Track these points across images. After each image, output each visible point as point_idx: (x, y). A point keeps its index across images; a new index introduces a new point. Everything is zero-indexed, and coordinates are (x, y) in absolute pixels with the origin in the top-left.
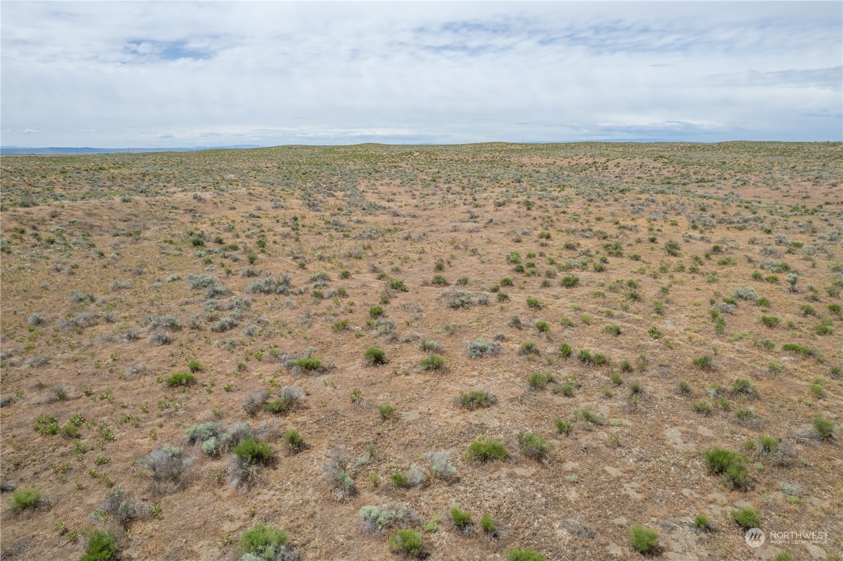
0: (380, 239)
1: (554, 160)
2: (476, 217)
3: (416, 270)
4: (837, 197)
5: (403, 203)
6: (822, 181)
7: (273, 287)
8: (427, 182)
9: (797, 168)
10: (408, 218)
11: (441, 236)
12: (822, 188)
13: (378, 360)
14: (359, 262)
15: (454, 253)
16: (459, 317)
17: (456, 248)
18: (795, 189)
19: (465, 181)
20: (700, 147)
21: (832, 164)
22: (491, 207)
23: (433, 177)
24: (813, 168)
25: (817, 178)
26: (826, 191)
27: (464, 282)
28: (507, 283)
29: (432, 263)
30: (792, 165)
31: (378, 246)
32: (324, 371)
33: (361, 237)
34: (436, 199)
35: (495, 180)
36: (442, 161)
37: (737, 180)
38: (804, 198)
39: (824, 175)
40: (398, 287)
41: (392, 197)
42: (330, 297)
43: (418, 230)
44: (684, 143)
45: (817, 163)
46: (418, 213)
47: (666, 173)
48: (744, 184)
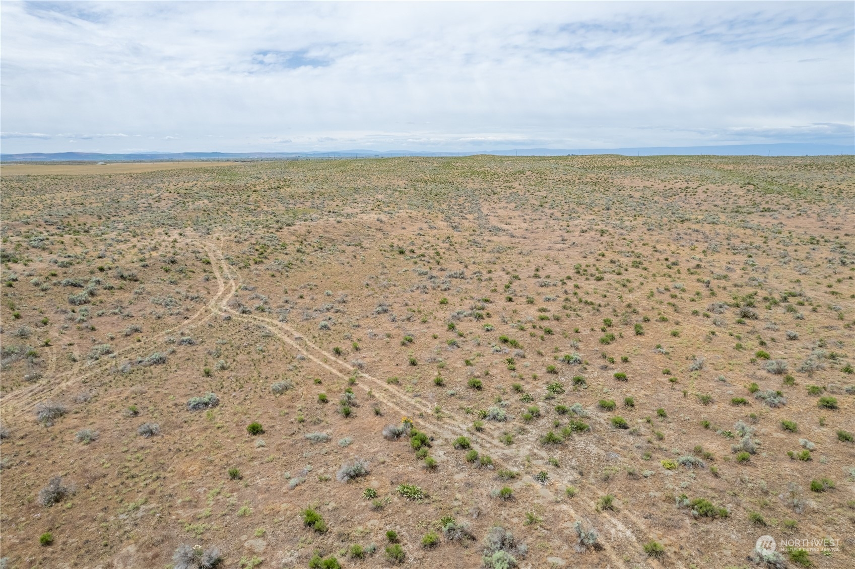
0: (504, 253)
1: (652, 183)
2: (565, 240)
3: (525, 270)
5: (517, 226)
7: (458, 275)
8: (536, 207)
10: (521, 239)
11: (541, 252)
13: (510, 300)
14: (495, 266)
15: (546, 263)
16: (544, 290)
17: (548, 260)
19: (566, 207)
22: (577, 233)
23: (541, 202)
27: (548, 277)
28: (569, 278)
29: (534, 268)
31: (503, 256)
32: (491, 302)
33: (492, 252)
34: (541, 224)
35: (590, 207)
36: (551, 182)
40: (517, 278)
41: (509, 221)
42: (485, 280)
43: (527, 248)
46: (528, 235)
47: (741, 202)
48: (800, 214)
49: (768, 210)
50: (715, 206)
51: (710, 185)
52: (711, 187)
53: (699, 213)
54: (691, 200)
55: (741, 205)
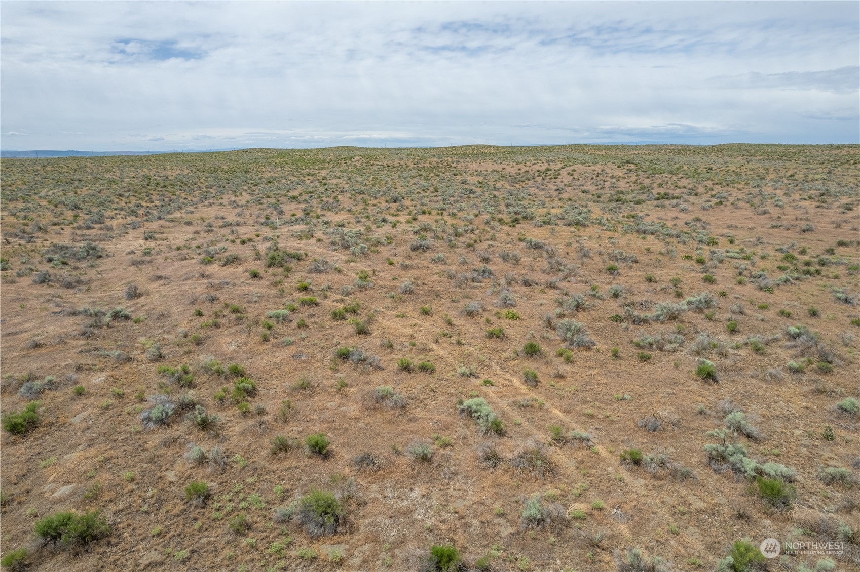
4: (855, 230)
6: (830, 200)
9: (796, 177)
12: (830, 212)
18: (791, 213)
20: (690, 150)
21: (838, 171)
24: (816, 177)
25: (822, 195)
26: (838, 218)
30: (790, 173)
37: (713, 196)
38: (804, 231)
39: (833, 187)
44: (675, 145)
45: (820, 170)
47: (622, 185)
48: (721, 203)
49: (666, 197)
50: (584, 192)
51: (578, 165)
52: (580, 167)
53: (556, 203)
54: (549, 185)
55: (624, 190)
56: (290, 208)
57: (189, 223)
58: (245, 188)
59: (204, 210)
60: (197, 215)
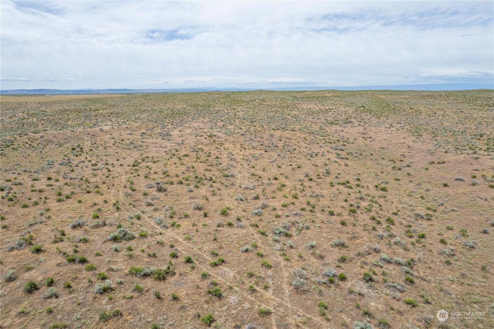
56: (220, 124)
57: (190, 128)
58: (208, 115)
59: (194, 124)
60: (192, 125)
